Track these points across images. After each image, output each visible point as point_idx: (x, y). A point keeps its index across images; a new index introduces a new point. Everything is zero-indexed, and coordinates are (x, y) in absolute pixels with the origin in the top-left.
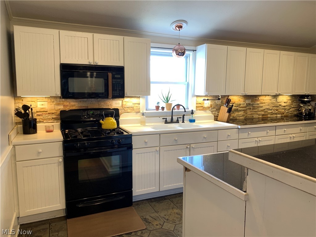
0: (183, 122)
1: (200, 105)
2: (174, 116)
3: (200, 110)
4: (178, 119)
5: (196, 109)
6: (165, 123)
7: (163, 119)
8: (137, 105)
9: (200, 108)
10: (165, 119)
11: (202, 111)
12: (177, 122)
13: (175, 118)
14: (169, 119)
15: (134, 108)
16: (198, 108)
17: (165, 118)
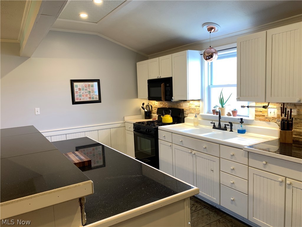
0: (231, 131)
1: (261, 114)
2: (221, 122)
3: (260, 120)
4: (225, 126)
5: (255, 118)
6: (213, 128)
7: (211, 123)
8: (198, 107)
9: (261, 118)
10: (213, 124)
11: (264, 122)
12: (225, 129)
13: (223, 125)
14: (217, 124)
15: (196, 110)
16: (258, 117)
17: (213, 122)
